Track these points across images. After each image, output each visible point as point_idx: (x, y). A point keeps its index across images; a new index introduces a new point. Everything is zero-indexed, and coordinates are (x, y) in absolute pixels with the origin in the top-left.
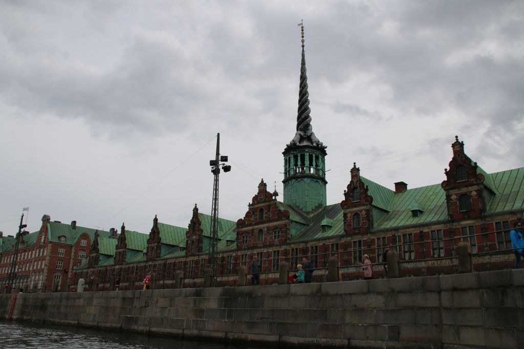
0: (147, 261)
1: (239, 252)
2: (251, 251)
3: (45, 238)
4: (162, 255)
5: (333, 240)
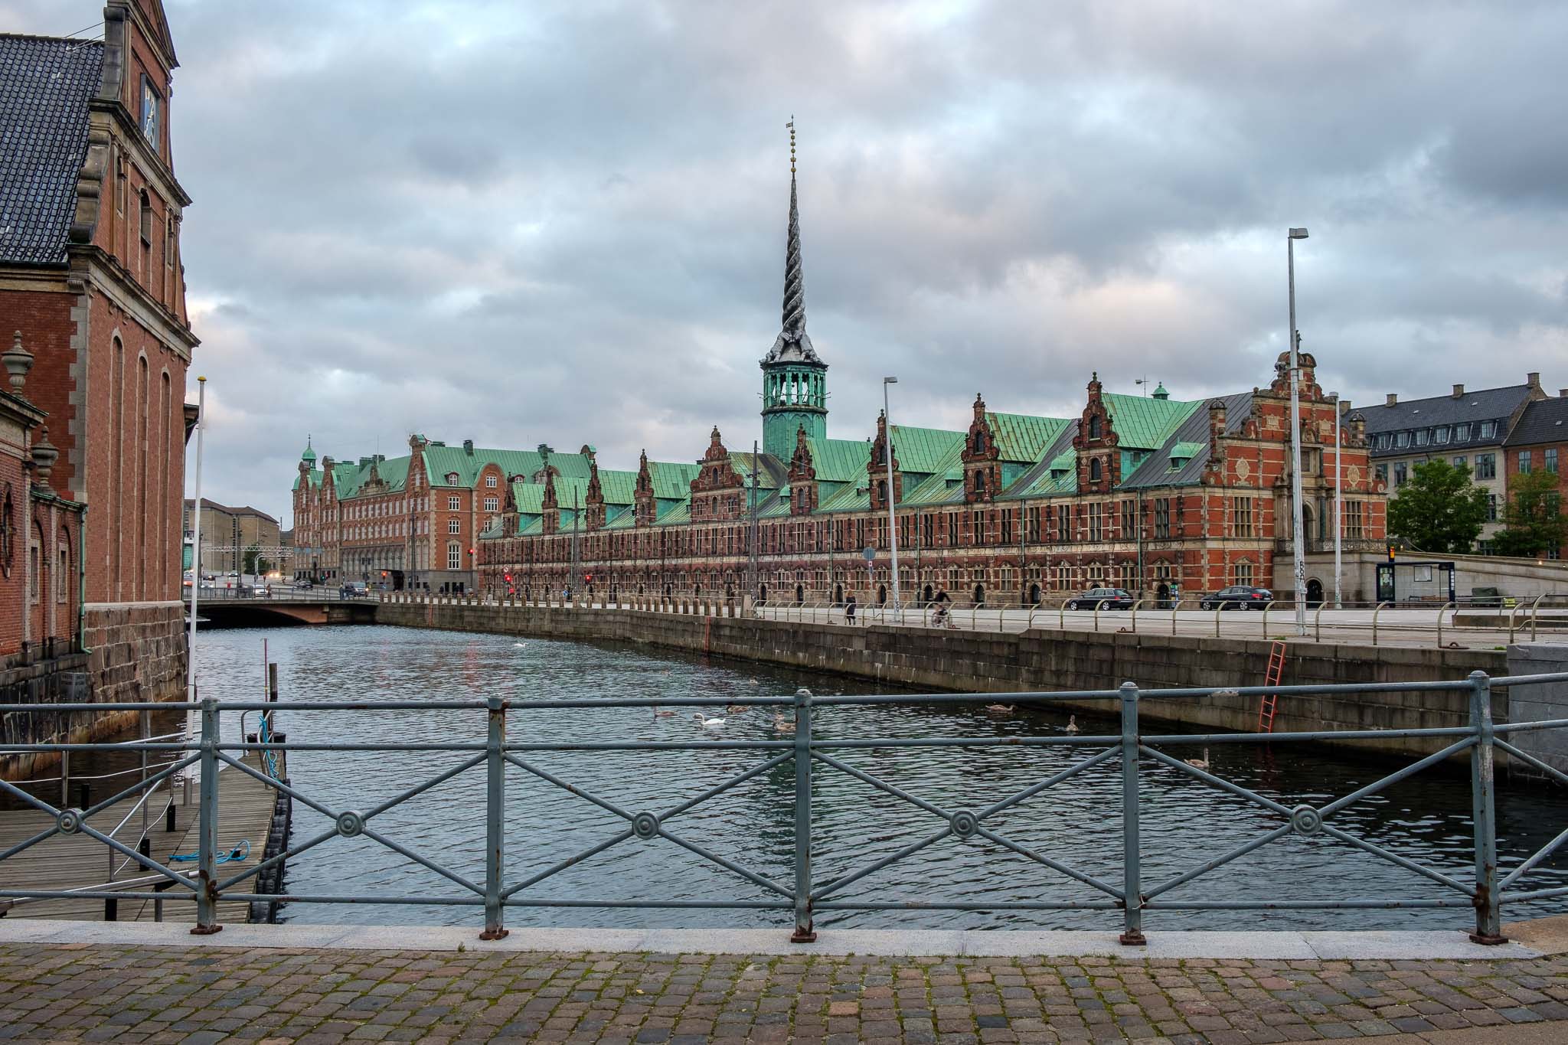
0: (588, 531)
1: (694, 526)
2: (705, 525)
3: (422, 479)
4: (608, 522)
5: (781, 520)
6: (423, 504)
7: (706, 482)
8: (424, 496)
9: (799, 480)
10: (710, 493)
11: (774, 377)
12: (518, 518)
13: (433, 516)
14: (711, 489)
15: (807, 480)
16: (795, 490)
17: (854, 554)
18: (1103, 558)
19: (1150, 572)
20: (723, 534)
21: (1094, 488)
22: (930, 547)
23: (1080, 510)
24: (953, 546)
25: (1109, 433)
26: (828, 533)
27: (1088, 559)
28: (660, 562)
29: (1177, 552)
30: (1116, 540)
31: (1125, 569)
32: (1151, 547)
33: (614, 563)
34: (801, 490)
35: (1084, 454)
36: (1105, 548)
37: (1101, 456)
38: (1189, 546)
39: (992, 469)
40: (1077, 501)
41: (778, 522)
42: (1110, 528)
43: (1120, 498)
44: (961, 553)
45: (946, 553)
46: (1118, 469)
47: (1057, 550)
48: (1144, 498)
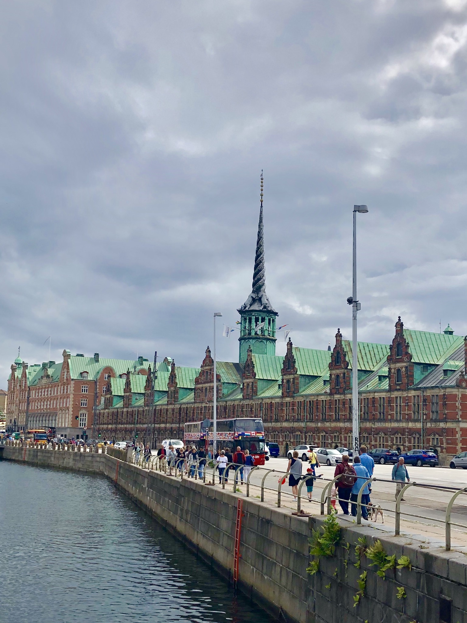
0: (144, 407)
2: (201, 404)
3: (67, 375)
5: (237, 402)
6: (67, 389)
7: (202, 379)
8: (68, 384)
9: (247, 378)
10: (204, 385)
12: (112, 398)
13: (72, 396)
14: (205, 383)
15: (251, 378)
16: (245, 384)
17: (273, 423)
18: (402, 431)
19: (428, 441)
20: (209, 410)
21: (398, 387)
22: (311, 421)
23: (390, 400)
24: (324, 420)
25: (407, 353)
26: (261, 410)
27: (395, 431)
28: (178, 425)
29: (443, 428)
30: (409, 420)
31: (414, 438)
32: (429, 425)
33: (156, 425)
34: (248, 384)
35: (393, 366)
36: (403, 425)
37: (402, 368)
38: (449, 425)
39: (344, 374)
40: (388, 395)
41: (236, 403)
42: (406, 412)
43: (412, 393)
44: (327, 424)
45: (319, 424)
46: (412, 376)
47: (378, 425)
48: (425, 394)
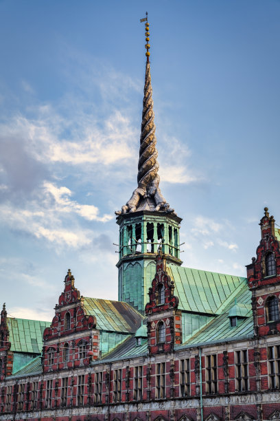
1: (45, 376)
2: (56, 375)
5: (137, 362)
7: (58, 329)
9: (159, 312)
10: (62, 340)
11: (130, 228)
14: (62, 336)
15: (168, 310)
16: (153, 325)
20: (73, 383)
26: (197, 373)
34: (161, 323)
